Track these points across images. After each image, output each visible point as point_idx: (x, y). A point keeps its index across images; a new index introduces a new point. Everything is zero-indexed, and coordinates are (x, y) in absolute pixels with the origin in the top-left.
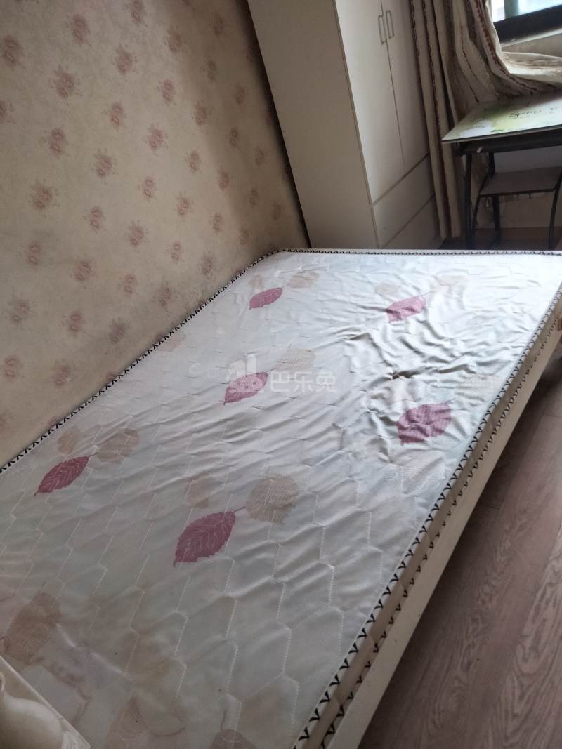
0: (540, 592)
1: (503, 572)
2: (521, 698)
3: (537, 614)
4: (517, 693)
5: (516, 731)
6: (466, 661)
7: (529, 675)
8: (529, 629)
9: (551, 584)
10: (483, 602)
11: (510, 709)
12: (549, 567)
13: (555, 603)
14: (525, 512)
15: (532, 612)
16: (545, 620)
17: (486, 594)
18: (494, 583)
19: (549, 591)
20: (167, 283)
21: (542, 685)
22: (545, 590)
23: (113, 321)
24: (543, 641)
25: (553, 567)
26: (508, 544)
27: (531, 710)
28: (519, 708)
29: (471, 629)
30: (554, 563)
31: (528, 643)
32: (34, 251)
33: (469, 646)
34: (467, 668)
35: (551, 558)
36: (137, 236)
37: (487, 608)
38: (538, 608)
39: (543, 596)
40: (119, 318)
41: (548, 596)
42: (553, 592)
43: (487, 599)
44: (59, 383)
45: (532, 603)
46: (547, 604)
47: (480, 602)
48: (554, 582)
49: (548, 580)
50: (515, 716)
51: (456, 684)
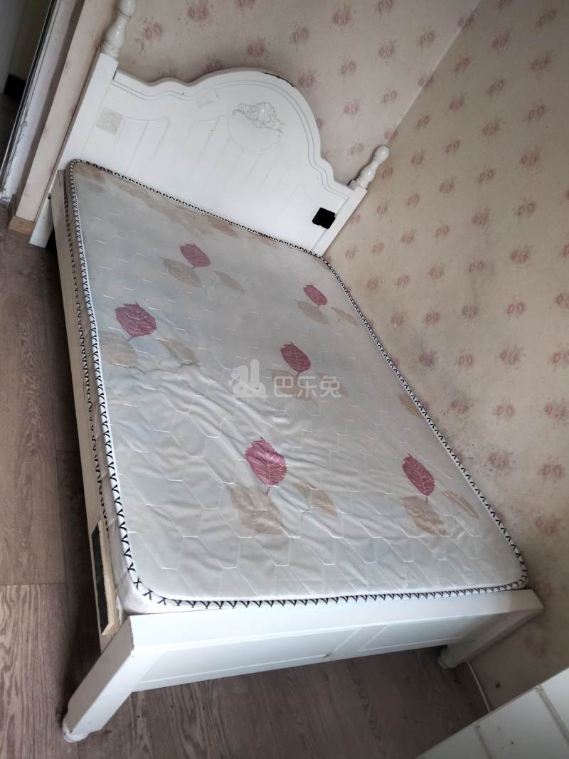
1: (28, 400)
6: (25, 345)
10: (31, 378)
14: (33, 452)
17: (32, 383)
18: (31, 392)
20: (473, 405)
23: (436, 353)
26: (34, 421)
29: (32, 361)
33: (27, 353)
34: (23, 342)
36: (510, 357)
37: (27, 375)
40: (438, 358)
43: (30, 381)
44: (394, 320)
47: (34, 378)
51: (25, 334)
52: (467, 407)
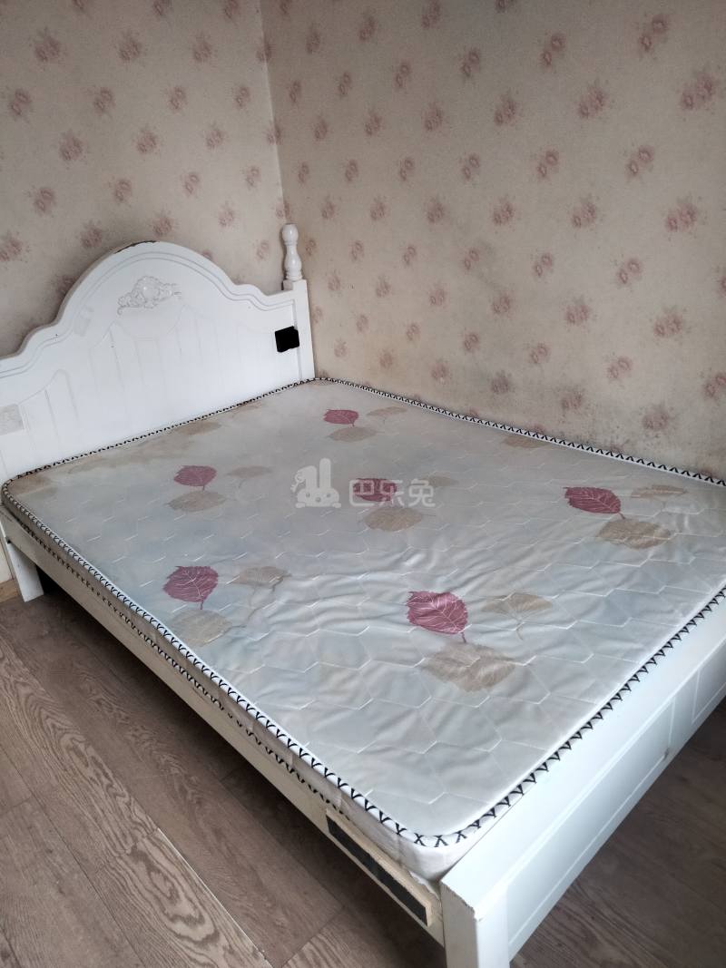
0: (110, 775)
1: (151, 754)
2: (54, 726)
3: (96, 762)
4: (58, 725)
5: (40, 713)
6: (103, 703)
7: (61, 737)
8: (91, 751)
9: (111, 786)
10: (136, 730)
11: (55, 717)
12: (127, 794)
13: (94, 780)
14: (199, 803)
15: (100, 760)
16: (87, 766)
17: (141, 735)
18: (147, 744)
19: (106, 781)
20: (584, 390)
21: (50, 742)
22: (109, 779)
23: (503, 371)
24: (74, 757)
25: (124, 796)
26: (174, 771)
27: (42, 728)
28: (49, 722)
29: (122, 713)
30: (127, 799)
31: (82, 747)
32: (472, 257)
33: (112, 708)
34: (98, 702)
35: (133, 799)
37: (130, 731)
38: (100, 766)
39: (106, 776)
41: (103, 778)
42: (102, 785)
43: (137, 734)
45: (106, 764)
46: (97, 775)
47: (138, 727)
48: (110, 789)
49: (115, 785)
50: (48, 717)
51: (94, 692)
52: (580, 397)
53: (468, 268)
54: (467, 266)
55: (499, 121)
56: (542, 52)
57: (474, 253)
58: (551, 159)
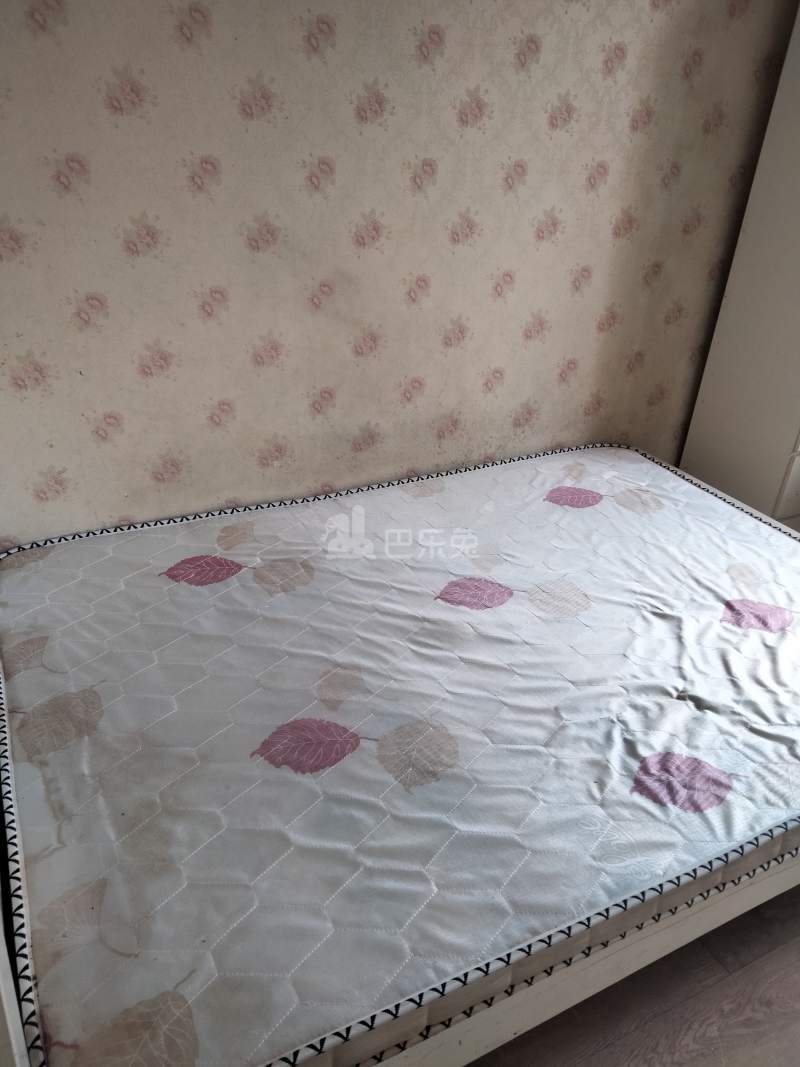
20: (460, 412)
23: (368, 423)
26: (713, 1031)
32: (323, 292)
36: (455, 335)
40: (377, 425)
44: (264, 462)
52: (456, 421)
53: (317, 306)
54: (315, 304)
55: (362, 118)
56: (418, 43)
57: (327, 288)
58: (428, 169)
